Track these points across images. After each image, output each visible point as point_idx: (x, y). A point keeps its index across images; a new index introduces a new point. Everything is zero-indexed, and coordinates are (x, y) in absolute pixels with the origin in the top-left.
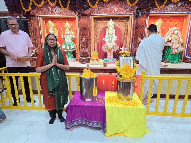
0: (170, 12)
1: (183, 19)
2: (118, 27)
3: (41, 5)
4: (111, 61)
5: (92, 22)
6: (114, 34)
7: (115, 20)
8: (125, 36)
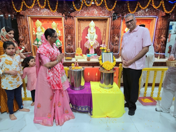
0: (140, 16)
1: (150, 21)
2: (98, 27)
3: (32, 7)
4: (93, 56)
5: (76, 22)
6: (95, 33)
7: (96, 21)
8: (104, 35)
